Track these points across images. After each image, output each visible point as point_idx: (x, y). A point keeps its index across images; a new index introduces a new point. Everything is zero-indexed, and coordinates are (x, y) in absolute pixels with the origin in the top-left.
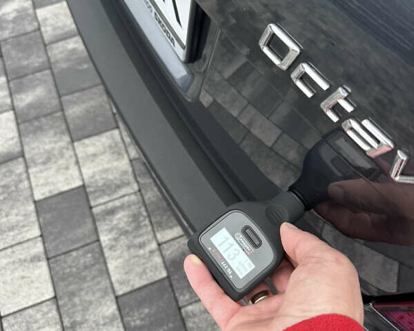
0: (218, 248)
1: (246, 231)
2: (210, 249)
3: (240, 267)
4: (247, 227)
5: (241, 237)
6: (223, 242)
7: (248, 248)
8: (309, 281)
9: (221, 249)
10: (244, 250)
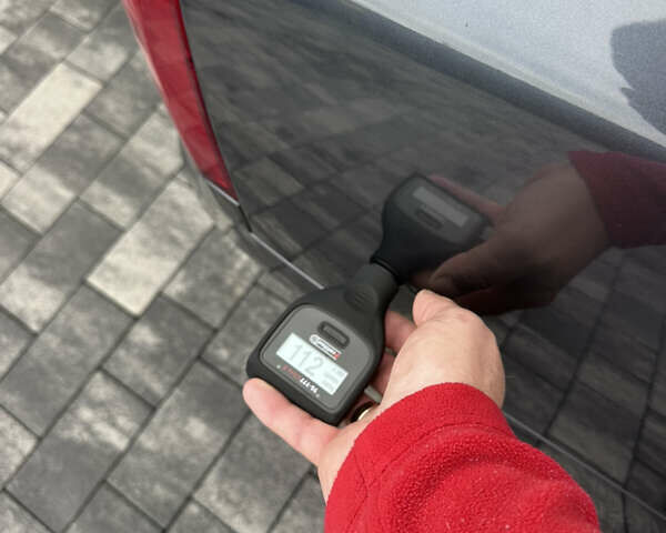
0: (290, 363)
1: (323, 330)
2: (279, 367)
3: (328, 380)
4: (324, 324)
5: (318, 339)
6: (296, 353)
7: (332, 351)
10: (327, 355)
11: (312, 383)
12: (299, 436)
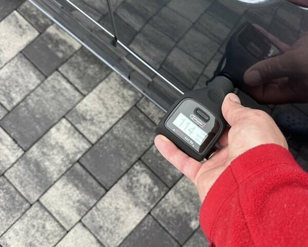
0: (179, 128)
1: (197, 112)
2: (174, 130)
3: (198, 138)
4: (197, 109)
5: (194, 117)
6: (182, 123)
7: (201, 123)
8: (242, 131)
9: (182, 128)
10: (198, 126)
11: (191, 139)
12: (183, 166)
